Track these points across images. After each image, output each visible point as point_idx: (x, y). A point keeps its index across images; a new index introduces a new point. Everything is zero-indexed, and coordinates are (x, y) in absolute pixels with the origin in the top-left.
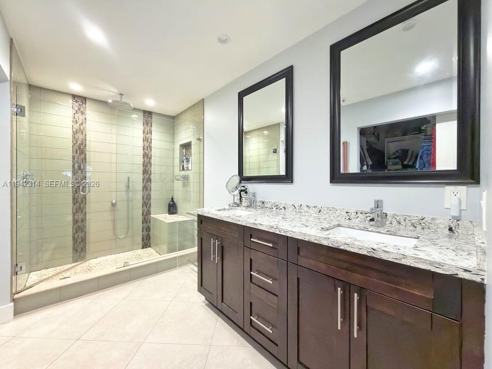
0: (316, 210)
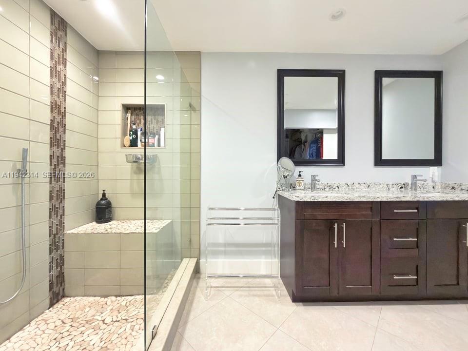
0: (366, 186)
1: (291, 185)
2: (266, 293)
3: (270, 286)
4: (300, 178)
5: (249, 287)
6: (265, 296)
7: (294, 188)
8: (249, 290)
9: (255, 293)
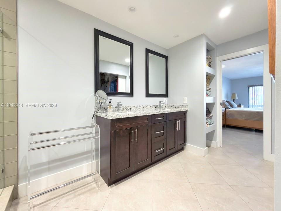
0: (142, 107)
1: (104, 109)
2: (89, 188)
3: (91, 181)
4: (110, 103)
5: (74, 190)
6: (89, 190)
7: (106, 111)
8: (74, 193)
9: (80, 192)
